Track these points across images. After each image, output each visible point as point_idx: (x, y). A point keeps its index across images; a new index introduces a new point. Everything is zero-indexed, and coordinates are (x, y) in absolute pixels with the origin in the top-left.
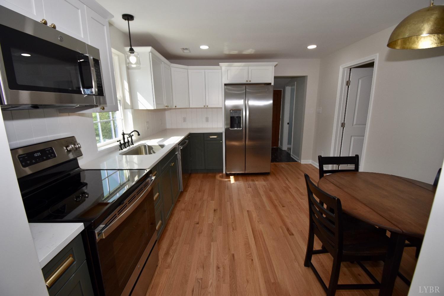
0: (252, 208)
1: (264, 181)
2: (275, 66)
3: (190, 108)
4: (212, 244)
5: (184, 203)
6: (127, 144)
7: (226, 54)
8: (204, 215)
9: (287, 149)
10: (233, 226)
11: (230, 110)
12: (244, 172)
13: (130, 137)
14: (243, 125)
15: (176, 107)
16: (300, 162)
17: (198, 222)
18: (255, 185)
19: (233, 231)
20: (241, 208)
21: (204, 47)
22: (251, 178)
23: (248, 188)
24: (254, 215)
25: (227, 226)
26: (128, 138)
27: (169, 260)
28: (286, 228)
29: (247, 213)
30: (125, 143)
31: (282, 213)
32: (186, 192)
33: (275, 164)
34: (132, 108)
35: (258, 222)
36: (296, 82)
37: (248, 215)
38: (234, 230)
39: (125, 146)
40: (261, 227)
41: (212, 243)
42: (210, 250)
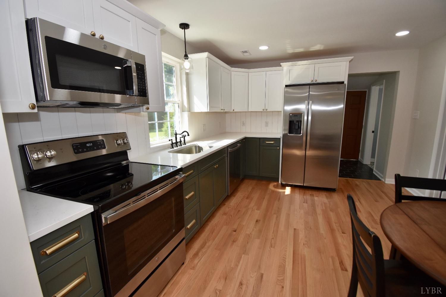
0: (301, 227)
1: (327, 197)
2: (350, 62)
3: (249, 112)
4: (243, 257)
5: (228, 208)
6: (179, 144)
7: (289, 54)
8: (244, 224)
9: (370, 164)
10: (272, 242)
11: (289, 114)
12: (302, 185)
13: (182, 137)
14: (303, 130)
15: (234, 110)
16: (383, 181)
17: (236, 230)
18: (313, 201)
19: (270, 248)
20: (288, 224)
21: (264, 48)
22: (310, 192)
23: (304, 203)
24: (302, 235)
25: (265, 241)
26: (180, 138)
27: (196, 261)
28: (339, 260)
29: (293, 230)
30: (177, 143)
31: (340, 240)
32: (234, 196)
33: (347, 180)
34: (189, 111)
35: (304, 244)
36: (384, 80)
37: (294, 234)
38: (272, 247)
39: (177, 145)
40: (305, 251)
41: (243, 255)
42: (239, 262)
